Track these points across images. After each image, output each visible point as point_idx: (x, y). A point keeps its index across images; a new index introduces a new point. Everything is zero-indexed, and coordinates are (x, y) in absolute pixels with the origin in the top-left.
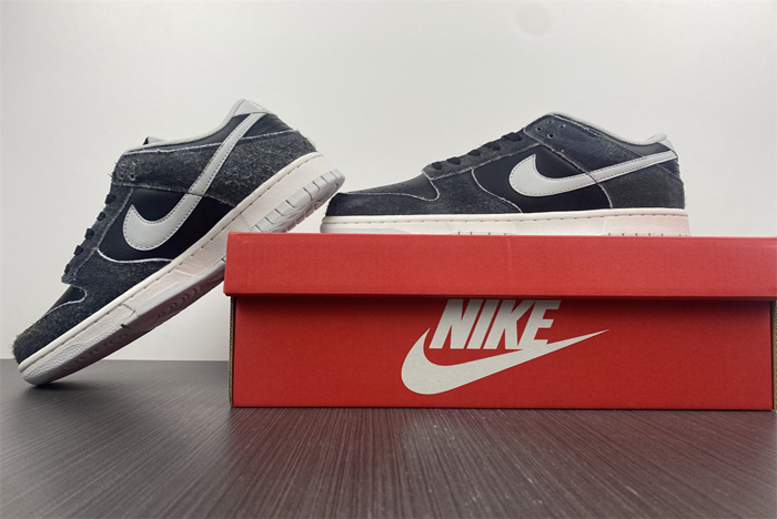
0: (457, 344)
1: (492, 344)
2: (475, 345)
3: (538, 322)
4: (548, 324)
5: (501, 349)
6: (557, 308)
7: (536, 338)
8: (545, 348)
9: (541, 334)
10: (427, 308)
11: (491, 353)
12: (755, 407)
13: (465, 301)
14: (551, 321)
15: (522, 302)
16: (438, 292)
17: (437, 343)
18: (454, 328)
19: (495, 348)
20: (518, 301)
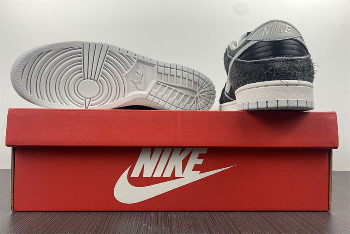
0: (147, 174)
1: (168, 174)
2: (158, 175)
3: (195, 161)
4: (200, 162)
5: (173, 177)
6: (205, 153)
7: (193, 171)
8: (198, 176)
9: (196, 168)
10: (130, 154)
11: (167, 179)
12: (318, 210)
13: (153, 150)
14: (202, 161)
15: (185, 150)
16: (135, 145)
17: (136, 174)
18: (146, 166)
19: (170, 177)
20: (183, 149)
